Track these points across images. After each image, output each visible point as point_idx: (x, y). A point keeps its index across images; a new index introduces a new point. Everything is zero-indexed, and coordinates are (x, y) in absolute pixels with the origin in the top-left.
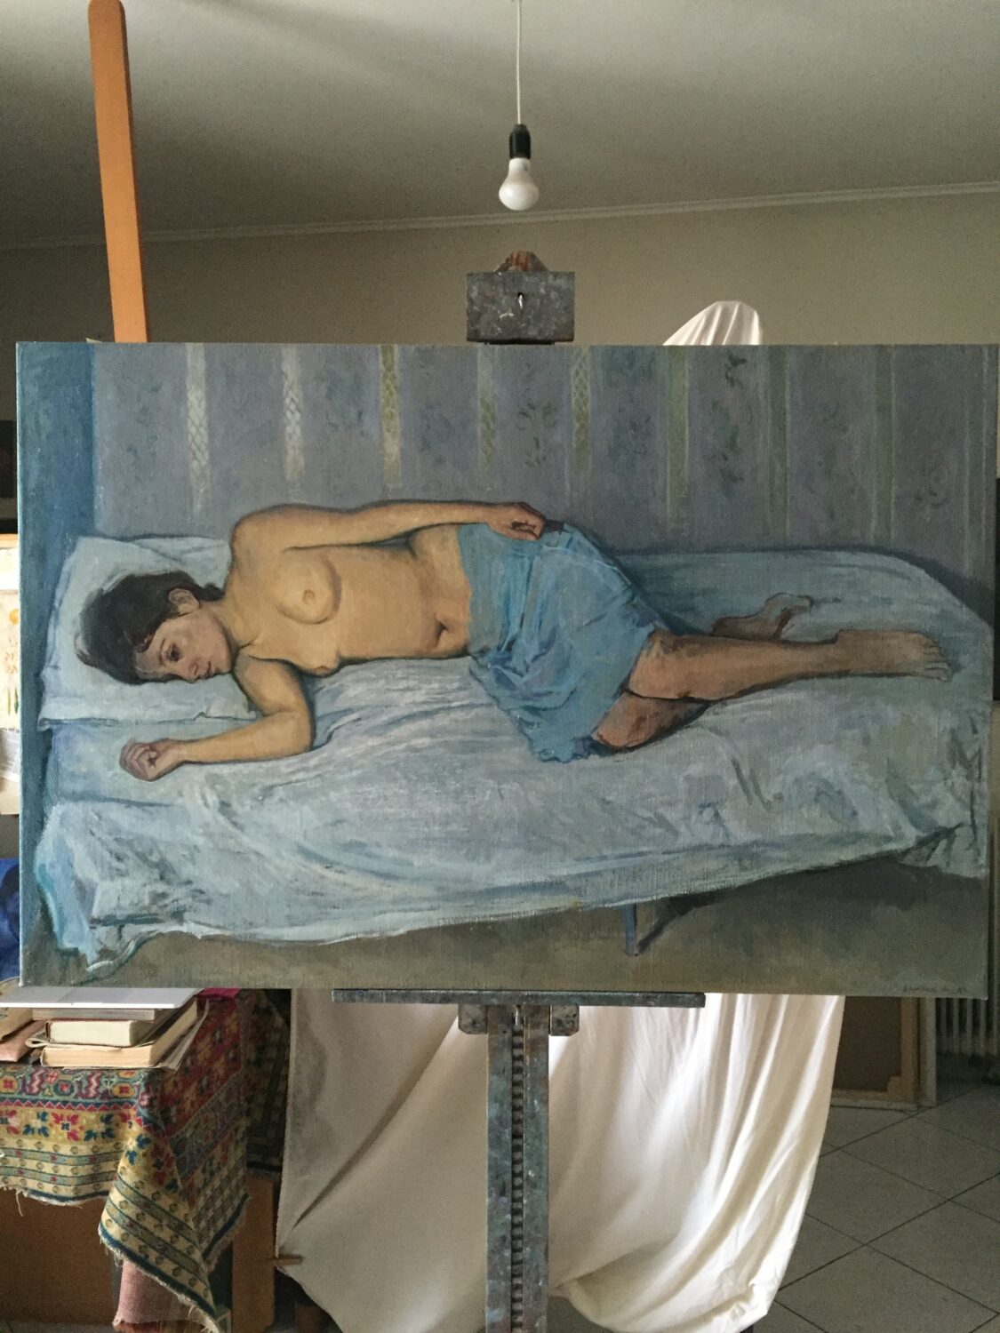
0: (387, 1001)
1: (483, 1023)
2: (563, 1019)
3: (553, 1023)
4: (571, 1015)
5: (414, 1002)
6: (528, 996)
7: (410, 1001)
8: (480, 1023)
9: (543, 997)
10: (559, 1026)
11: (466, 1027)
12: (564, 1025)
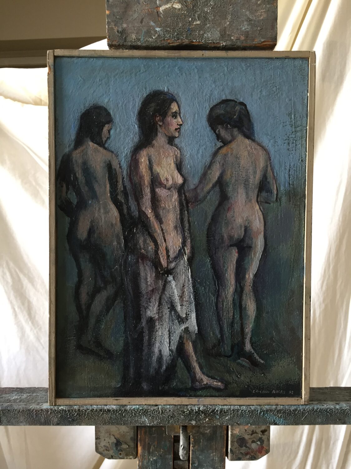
1: (132, 444)
2: (247, 437)
3: (232, 442)
4: (259, 430)
5: (17, 423)
6: (199, 412)
8: (126, 443)
9: (223, 413)
10: (241, 446)
11: (106, 450)
12: (248, 445)
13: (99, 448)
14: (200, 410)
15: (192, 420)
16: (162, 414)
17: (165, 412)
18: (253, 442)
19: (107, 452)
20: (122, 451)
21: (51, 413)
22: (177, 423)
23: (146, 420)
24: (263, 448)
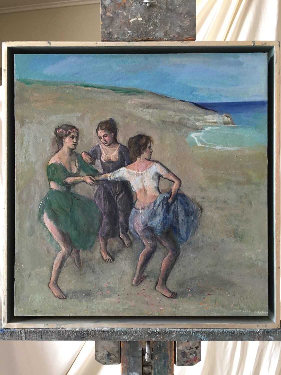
0: (26, 339)
1: (117, 356)
2: (187, 351)
3: (178, 354)
4: (194, 347)
5: (51, 339)
6: (157, 333)
7: (47, 339)
8: (114, 355)
9: (170, 333)
10: (183, 357)
11: (102, 359)
12: (187, 357)
13: (98, 358)
14: (157, 332)
15: (153, 337)
16: (135, 333)
17: (137, 333)
18: (191, 354)
19: (102, 360)
20: (111, 360)
21: (71, 333)
22: (144, 339)
23: (126, 337)
24: (197, 358)
